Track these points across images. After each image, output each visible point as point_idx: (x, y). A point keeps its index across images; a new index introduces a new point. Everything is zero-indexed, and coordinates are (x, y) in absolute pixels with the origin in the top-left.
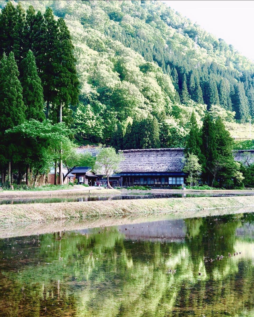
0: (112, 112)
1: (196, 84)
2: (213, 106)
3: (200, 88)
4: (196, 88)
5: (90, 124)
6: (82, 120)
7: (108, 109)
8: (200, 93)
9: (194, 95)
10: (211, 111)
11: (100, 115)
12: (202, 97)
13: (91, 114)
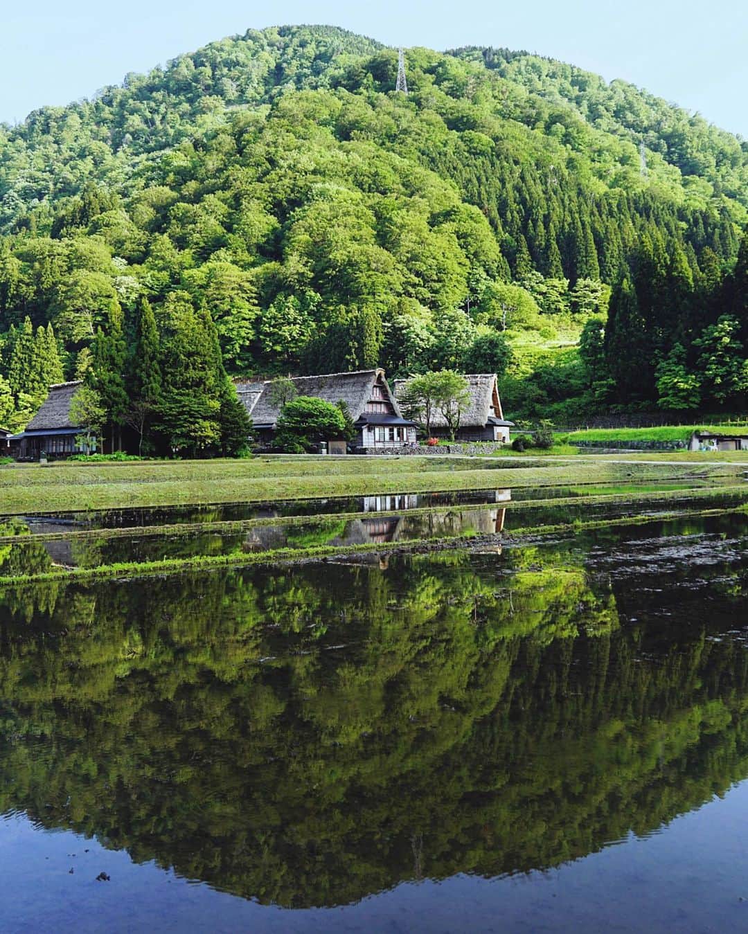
0: (331, 308)
1: (548, 241)
2: (581, 281)
3: (554, 245)
4: (548, 247)
5: (287, 334)
6: (274, 326)
7: (325, 302)
8: (556, 258)
9: (542, 262)
10: (576, 292)
11: (309, 314)
12: (559, 264)
13: (292, 313)
